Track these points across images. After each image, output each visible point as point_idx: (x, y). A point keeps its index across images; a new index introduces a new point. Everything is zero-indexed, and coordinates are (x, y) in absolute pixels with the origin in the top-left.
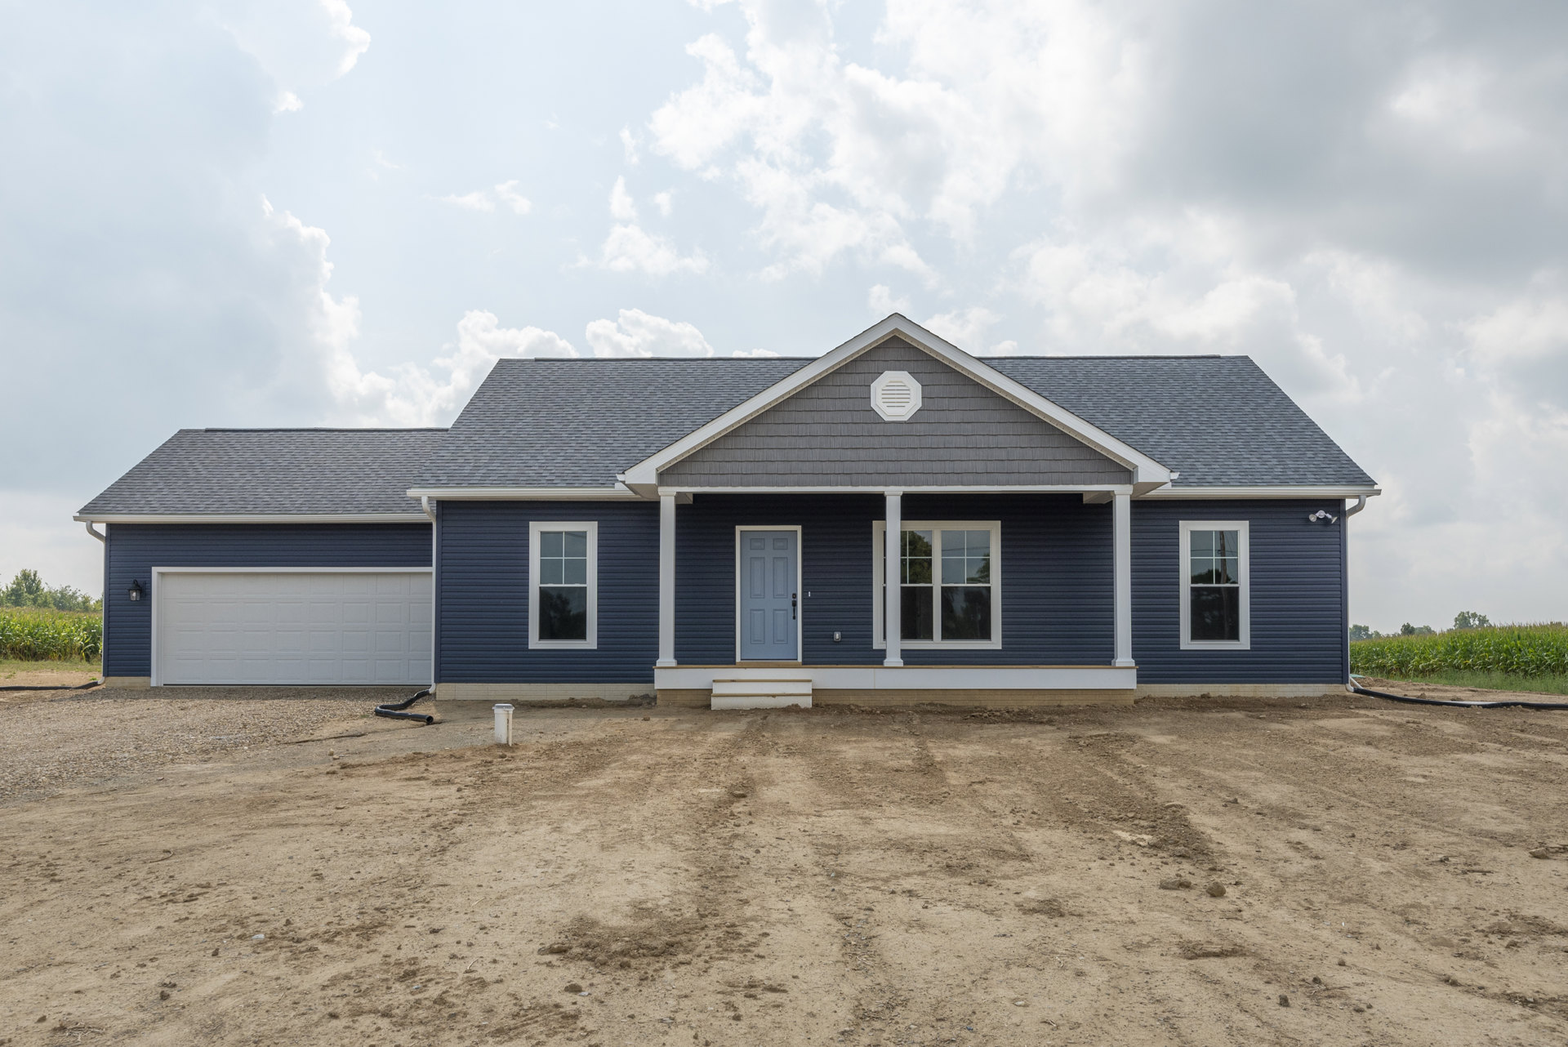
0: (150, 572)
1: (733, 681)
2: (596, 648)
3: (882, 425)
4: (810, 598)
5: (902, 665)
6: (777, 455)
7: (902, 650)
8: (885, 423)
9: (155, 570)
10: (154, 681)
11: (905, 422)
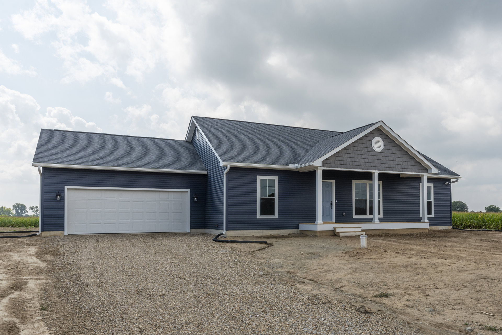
0: (64, 188)
1: (342, 228)
2: (278, 218)
3: (374, 152)
4: (337, 202)
5: (379, 222)
6: (349, 159)
7: (379, 218)
8: (375, 152)
9: (66, 187)
10: (66, 233)
11: (380, 152)
